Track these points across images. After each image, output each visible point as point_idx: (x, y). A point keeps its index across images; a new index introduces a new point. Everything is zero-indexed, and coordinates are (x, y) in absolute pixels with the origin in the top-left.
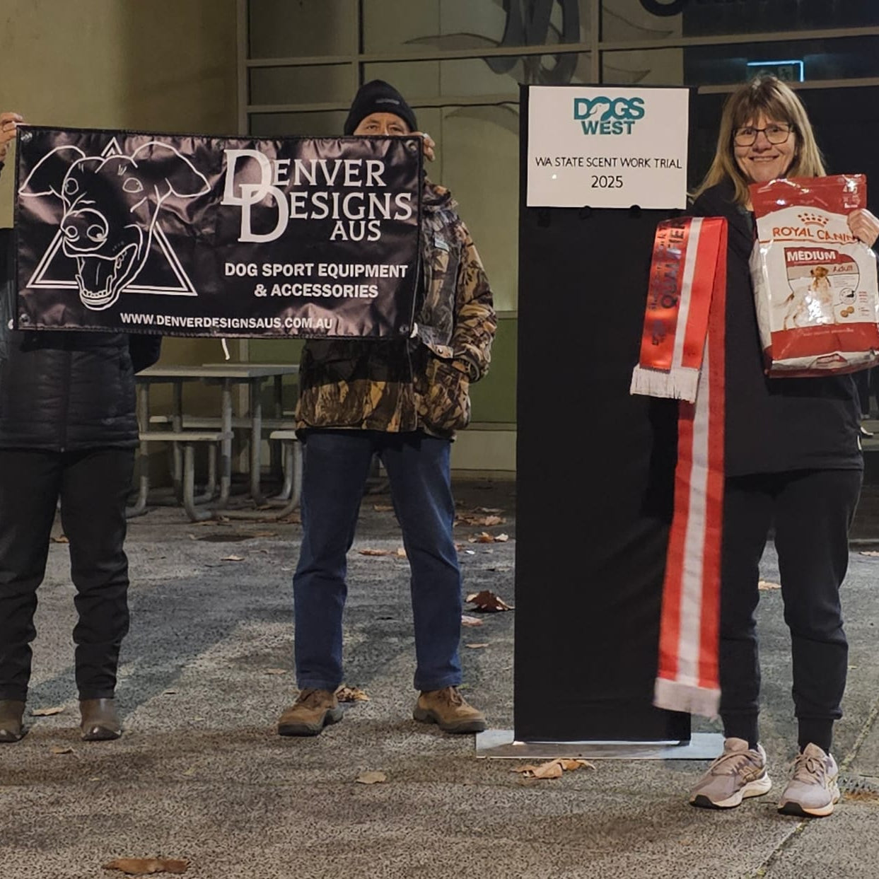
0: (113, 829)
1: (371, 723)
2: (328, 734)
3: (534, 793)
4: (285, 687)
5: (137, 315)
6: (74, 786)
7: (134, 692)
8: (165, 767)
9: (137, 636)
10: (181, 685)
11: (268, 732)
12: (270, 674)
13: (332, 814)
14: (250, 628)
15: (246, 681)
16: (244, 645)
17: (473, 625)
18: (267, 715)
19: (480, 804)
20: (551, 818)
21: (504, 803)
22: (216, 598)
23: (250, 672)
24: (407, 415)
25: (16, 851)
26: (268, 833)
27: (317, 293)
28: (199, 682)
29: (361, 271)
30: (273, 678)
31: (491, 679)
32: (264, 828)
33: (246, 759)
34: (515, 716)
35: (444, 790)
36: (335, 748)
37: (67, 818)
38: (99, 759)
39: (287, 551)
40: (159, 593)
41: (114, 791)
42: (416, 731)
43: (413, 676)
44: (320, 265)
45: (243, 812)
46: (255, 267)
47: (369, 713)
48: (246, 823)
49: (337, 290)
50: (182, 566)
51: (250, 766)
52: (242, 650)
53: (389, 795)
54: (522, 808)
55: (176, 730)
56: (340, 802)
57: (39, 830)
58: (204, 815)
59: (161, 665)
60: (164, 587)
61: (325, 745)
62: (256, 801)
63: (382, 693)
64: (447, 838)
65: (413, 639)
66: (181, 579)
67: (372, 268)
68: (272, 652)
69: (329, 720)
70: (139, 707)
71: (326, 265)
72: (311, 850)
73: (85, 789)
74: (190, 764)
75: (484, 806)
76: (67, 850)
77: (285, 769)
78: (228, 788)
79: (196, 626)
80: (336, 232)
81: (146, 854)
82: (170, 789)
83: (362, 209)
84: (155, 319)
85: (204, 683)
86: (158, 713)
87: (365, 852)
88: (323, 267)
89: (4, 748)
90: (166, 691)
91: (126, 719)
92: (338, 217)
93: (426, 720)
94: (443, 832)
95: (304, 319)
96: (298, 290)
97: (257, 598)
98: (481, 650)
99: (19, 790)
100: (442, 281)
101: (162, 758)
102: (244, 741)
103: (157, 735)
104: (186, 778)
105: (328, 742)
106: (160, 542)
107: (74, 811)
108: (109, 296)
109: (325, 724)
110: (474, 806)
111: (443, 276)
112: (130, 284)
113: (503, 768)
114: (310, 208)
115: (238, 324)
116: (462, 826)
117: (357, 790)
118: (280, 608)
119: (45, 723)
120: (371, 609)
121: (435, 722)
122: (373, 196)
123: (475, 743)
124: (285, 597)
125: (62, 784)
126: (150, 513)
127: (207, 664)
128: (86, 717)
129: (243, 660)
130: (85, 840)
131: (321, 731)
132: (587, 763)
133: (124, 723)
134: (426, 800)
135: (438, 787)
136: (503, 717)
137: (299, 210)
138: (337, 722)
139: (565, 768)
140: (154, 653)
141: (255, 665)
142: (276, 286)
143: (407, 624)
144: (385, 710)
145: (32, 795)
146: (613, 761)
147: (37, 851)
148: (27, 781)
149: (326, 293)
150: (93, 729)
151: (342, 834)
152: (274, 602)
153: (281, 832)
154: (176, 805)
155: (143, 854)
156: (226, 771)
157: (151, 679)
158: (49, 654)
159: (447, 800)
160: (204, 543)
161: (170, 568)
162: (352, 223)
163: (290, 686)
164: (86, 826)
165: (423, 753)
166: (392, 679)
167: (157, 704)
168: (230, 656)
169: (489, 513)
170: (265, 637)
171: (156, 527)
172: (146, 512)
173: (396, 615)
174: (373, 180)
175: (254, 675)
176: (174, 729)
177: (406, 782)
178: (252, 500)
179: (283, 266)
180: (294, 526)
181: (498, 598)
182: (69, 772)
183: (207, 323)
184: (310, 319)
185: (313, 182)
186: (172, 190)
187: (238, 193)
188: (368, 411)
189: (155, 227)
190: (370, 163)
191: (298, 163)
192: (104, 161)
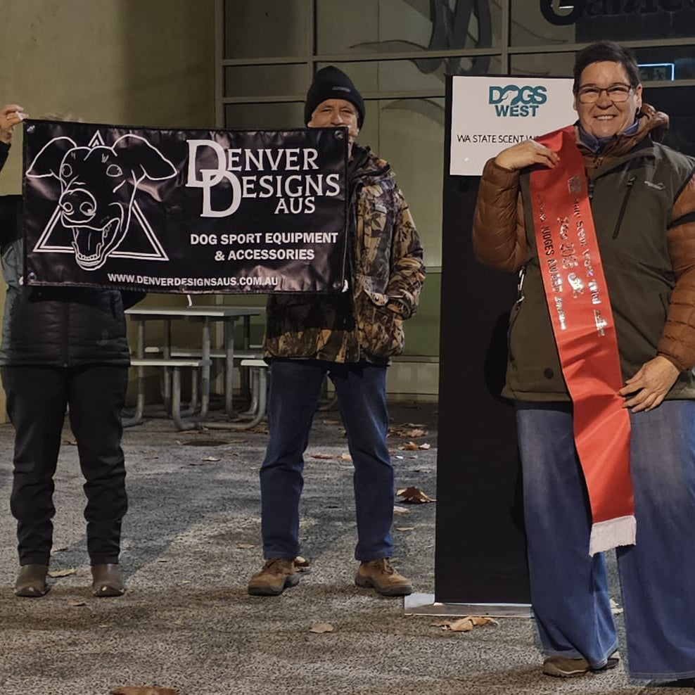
0: (118, 664)
1: (322, 587)
2: (288, 594)
3: (451, 642)
4: (254, 558)
5: (121, 276)
6: (87, 631)
7: (134, 560)
8: (159, 617)
9: (136, 517)
10: (172, 555)
11: (240, 592)
12: (241, 548)
13: (291, 655)
14: (225, 513)
15: (222, 553)
16: (221, 526)
17: (402, 513)
18: (239, 580)
19: (408, 650)
20: (464, 661)
21: (426, 649)
22: (198, 490)
23: (226, 546)
24: (352, 349)
25: (42, 679)
26: (241, 669)
27: (264, 256)
28: (186, 554)
29: (300, 238)
30: (243, 552)
31: (416, 555)
32: (237, 665)
33: (222, 613)
34: (436, 584)
35: (379, 638)
36: (293, 605)
37: (82, 655)
38: (107, 611)
39: (255, 454)
40: (153, 484)
41: (120, 634)
42: (357, 593)
43: (354, 551)
44: (267, 234)
45: (221, 652)
46: (215, 237)
47: (320, 579)
48: (224, 661)
49: (281, 254)
50: (171, 465)
51: (226, 618)
52: (219, 530)
53: (336, 642)
54: (441, 653)
55: (168, 590)
56: (296, 646)
57: (60, 664)
58: (190, 655)
59: (155, 541)
60: (157, 481)
61: (285, 603)
62: (231, 644)
63: (330, 564)
64: (382, 675)
65: (355, 524)
66: (171, 475)
67: (309, 235)
68: (242, 531)
69: (288, 584)
70: (138, 572)
71: (271, 234)
72: (275, 682)
73: (96, 632)
74: (179, 615)
75: (411, 651)
76: (83, 679)
77: (253, 621)
78: (209, 635)
79: (183, 510)
80: (279, 207)
81: (145, 684)
82: (163, 634)
83: (300, 188)
84: (136, 279)
85: (189, 554)
86: (153, 576)
87: (317, 684)
88: (269, 236)
89: (32, 601)
90: (159, 559)
91: (128, 580)
92: (281, 196)
93: (365, 585)
94: (378, 671)
95: (255, 278)
96: (249, 254)
97: (231, 489)
98: (408, 532)
99: (45, 633)
100: (380, 239)
101: (156, 611)
102: (221, 599)
103: (153, 594)
104: (176, 626)
105: (288, 601)
106: (154, 445)
107: (87, 650)
108: (99, 259)
109: (285, 587)
110: (402, 651)
111: (381, 234)
112: (115, 250)
113: (425, 623)
114: (258, 188)
115: (202, 283)
116: (394, 667)
117: (310, 638)
118: (248, 497)
119: (64, 583)
120: (321, 500)
121: (372, 587)
122: (308, 178)
123: (404, 603)
124: (253, 489)
125: (78, 629)
126: (146, 424)
127: (191, 540)
128: (96, 579)
129: (220, 537)
130: (98, 671)
131: (282, 592)
132: (492, 620)
133: (126, 584)
134: (364, 646)
136: (426, 584)
137: (250, 191)
138: (294, 585)
139: (475, 623)
140: (151, 531)
141: (230, 541)
142: (232, 252)
143: (350, 511)
144: (332, 577)
145: (54, 638)
146: (513, 619)
147: (58, 680)
148: (50, 627)
149: (272, 256)
150: (102, 588)
151: (298, 671)
152: (244, 493)
153: (251, 668)
154: (167, 646)
155: (142, 683)
156: (207, 621)
157: (147, 551)
158: (66, 530)
159: (381, 646)
160: (188, 447)
161: (163, 466)
162: (292, 200)
163: (257, 558)
164: (97, 661)
165: (363, 611)
166: (338, 554)
167: (152, 569)
168: (210, 534)
169: (415, 428)
170: (237, 520)
171: (150, 434)
172: (142, 423)
173: (340, 505)
174: (309, 165)
175: (229, 549)
176: (166, 589)
177: (349, 632)
178: (227, 415)
179: (237, 235)
180: (258, 435)
181: (422, 493)
182: (84, 621)
183: (178, 282)
184: (260, 279)
185: (261, 168)
186: (146, 174)
187: (199, 177)
188: (320, 345)
189: (133, 204)
190: (306, 151)
191: (248, 152)
192: (91, 151)
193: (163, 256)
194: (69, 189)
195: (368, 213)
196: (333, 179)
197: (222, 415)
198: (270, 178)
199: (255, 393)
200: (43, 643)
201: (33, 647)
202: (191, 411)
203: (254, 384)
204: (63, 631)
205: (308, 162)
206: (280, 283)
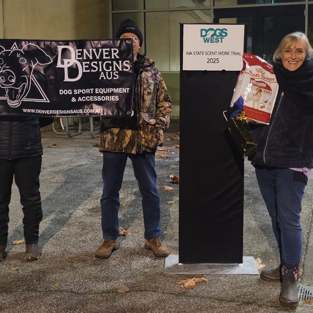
5: (29, 110)
24: (139, 147)
27: (95, 99)
29: (112, 91)
44: (96, 89)
46: (71, 91)
49: (103, 98)
67: (116, 89)
71: (98, 89)
80: (101, 76)
83: (111, 67)
84: (35, 111)
92: (101, 71)
93: (148, 249)
95: (91, 110)
96: (88, 99)
100: (151, 96)
108: (18, 102)
109: (113, 251)
111: (152, 94)
112: (25, 98)
114: (90, 67)
115: (66, 112)
121: (152, 250)
122: (115, 63)
131: (110, 256)
137: (86, 69)
142: (80, 98)
149: (99, 99)
150: (28, 257)
162: (107, 73)
174: (114, 56)
179: (82, 90)
183: (55, 112)
184: (93, 110)
185: (91, 58)
186: (38, 62)
187: (63, 63)
188: (124, 146)
189: (32, 76)
190: (113, 50)
191: (85, 50)
192: (12, 51)
193: (47, 100)
194: (3, 70)
195: (145, 84)
196: (126, 63)
198: (96, 62)
206: (103, 112)
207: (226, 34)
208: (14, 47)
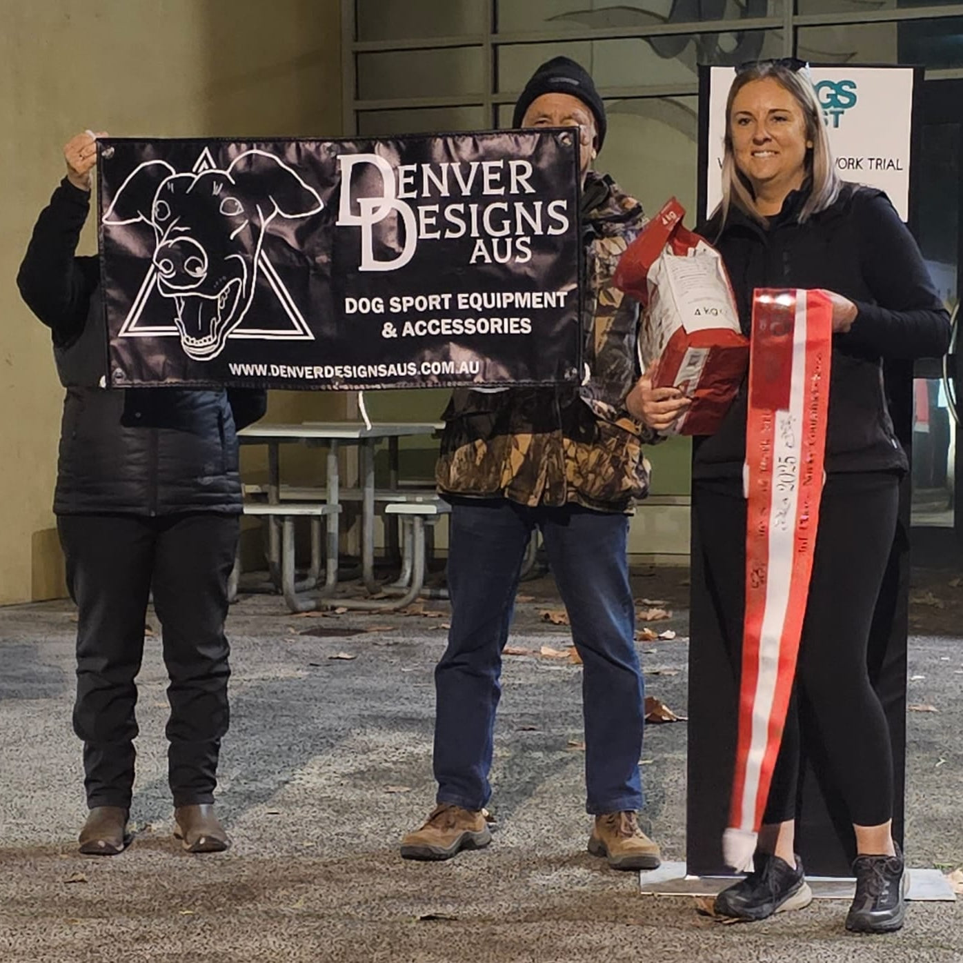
1: (514, 851)
2: (463, 862)
3: (712, 936)
4: (410, 808)
5: (248, 366)
6: (163, 919)
8: (270, 899)
10: (287, 804)
12: (390, 793)
14: (366, 739)
15: (362, 801)
16: (358, 759)
18: (388, 841)
19: (646, 948)
21: (676, 947)
22: (324, 703)
23: (368, 790)
24: (554, 486)
27: (458, 330)
28: (307, 801)
29: (511, 300)
30: (394, 798)
33: (365, 891)
34: (688, 846)
35: (603, 930)
36: (472, 880)
37: (155, 956)
38: (191, 888)
39: (409, 648)
40: (256, 695)
41: (211, 925)
42: (567, 862)
44: (460, 296)
45: (364, 952)
46: (380, 301)
47: (511, 839)
49: (483, 325)
50: (282, 665)
51: (370, 899)
52: (356, 764)
53: (537, 936)
54: (697, 953)
55: (281, 857)
56: (478, 943)
58: (317, 955)
59: (261, 781)
60: (262, 689)
61: (460, 875)
62: (379, 940)
63: (525, 817)
66: (282, 680)
67: (523, 296)
68: (393, 767)
71: (467, 295)
73: (176, 922)
74: (299, 895)
75: (651, 950)
77: (412, 904)
78: (346, 925)
79: (301, 735)
80: (476, 253)
82: (276, 924)
83: (507, 223)
84: (269, 370)
85: (312, 802)
86: (258, 836)
88: (464, 298)
90: (268, 810)
92: (477, 235)
95: (444, 363)
96: (434, 327)
97: (373, 703)
100: (612, 319)
101: (265, 888)
102: (362, 871)
103: (260, 862)
104: (296, 912)
105: (463, 873)
106: (256, 636)
108: (214, 343)
109: (461, 848)
110: (639, 949)
111: (615, 312)
112: (236, 328)
113: (673, 906)
114: (443, 225)
115: (365, 373)
118: (400, 714)
120: (510, 718)
122: (519, 206)
124: (406, 702)
126: (244, 602)
127: (315, 780)
129: (358, 776)
134: (581, 942)
135: (596, 928)
136: (672, 847)
137: (430, 229)
140: (254, 767)
141: (373, 782)
142: (408, 324)
143: (555, 735)
144: (529, 837)
149: (470, 329)
150: (199, 839)
152: (393, 709)
154: (283, 943)
156: (342, 905)
157: (249, 796)
159: (607, 943)
160: (307, 638)
161: (269, 666)
162: (495, 241)
163: (415, 808)
165: (577, 888)
166: (538, 800)
167: (257, 825)
168: (343, 770)
169: (652, 606)
170: (384, 749)
171: (250, 618)
172: (238, 601)
173: (540, 725)
175: (372, 794)
176: (279, 855)
177: (557, 920)
178: (364, 588)
179: (414, 299)
180: (414, 619)
181: (664, 707)
182: (157, 903)
183: (329, 372)
184: (451, 363)
185: (445, 192)
186: (277, 210)
187: (356, 209)
188: (506, 478)
189: (260, 256)
190: (513, 165)
191: (426, 168)
192: (197, 178)
193: (306, 334)
194: (167, 239)
196: (558, 209)
197: (358, 588)
199: (407, 554)
200: (97, 938)
201: (80, 945)
202: (312, 582)
203: (405, 540)
204: (126, 919)
205: (518, 182)
206: (482, 370)
207: (853, 99)
208: (205, 165)
